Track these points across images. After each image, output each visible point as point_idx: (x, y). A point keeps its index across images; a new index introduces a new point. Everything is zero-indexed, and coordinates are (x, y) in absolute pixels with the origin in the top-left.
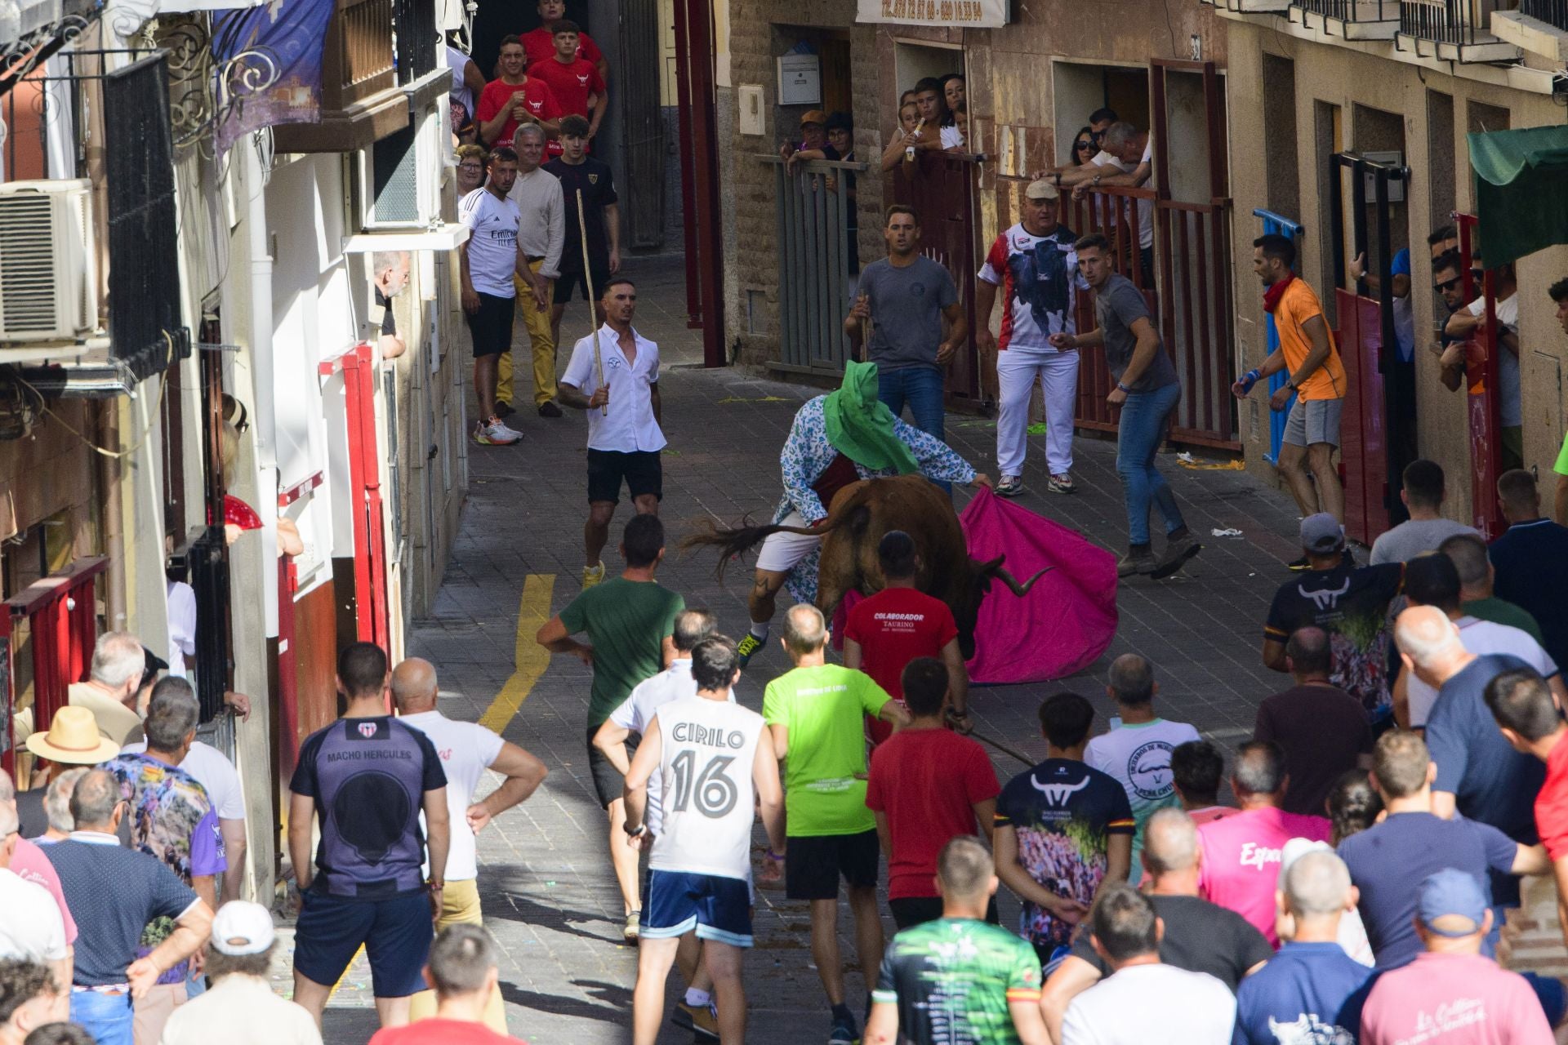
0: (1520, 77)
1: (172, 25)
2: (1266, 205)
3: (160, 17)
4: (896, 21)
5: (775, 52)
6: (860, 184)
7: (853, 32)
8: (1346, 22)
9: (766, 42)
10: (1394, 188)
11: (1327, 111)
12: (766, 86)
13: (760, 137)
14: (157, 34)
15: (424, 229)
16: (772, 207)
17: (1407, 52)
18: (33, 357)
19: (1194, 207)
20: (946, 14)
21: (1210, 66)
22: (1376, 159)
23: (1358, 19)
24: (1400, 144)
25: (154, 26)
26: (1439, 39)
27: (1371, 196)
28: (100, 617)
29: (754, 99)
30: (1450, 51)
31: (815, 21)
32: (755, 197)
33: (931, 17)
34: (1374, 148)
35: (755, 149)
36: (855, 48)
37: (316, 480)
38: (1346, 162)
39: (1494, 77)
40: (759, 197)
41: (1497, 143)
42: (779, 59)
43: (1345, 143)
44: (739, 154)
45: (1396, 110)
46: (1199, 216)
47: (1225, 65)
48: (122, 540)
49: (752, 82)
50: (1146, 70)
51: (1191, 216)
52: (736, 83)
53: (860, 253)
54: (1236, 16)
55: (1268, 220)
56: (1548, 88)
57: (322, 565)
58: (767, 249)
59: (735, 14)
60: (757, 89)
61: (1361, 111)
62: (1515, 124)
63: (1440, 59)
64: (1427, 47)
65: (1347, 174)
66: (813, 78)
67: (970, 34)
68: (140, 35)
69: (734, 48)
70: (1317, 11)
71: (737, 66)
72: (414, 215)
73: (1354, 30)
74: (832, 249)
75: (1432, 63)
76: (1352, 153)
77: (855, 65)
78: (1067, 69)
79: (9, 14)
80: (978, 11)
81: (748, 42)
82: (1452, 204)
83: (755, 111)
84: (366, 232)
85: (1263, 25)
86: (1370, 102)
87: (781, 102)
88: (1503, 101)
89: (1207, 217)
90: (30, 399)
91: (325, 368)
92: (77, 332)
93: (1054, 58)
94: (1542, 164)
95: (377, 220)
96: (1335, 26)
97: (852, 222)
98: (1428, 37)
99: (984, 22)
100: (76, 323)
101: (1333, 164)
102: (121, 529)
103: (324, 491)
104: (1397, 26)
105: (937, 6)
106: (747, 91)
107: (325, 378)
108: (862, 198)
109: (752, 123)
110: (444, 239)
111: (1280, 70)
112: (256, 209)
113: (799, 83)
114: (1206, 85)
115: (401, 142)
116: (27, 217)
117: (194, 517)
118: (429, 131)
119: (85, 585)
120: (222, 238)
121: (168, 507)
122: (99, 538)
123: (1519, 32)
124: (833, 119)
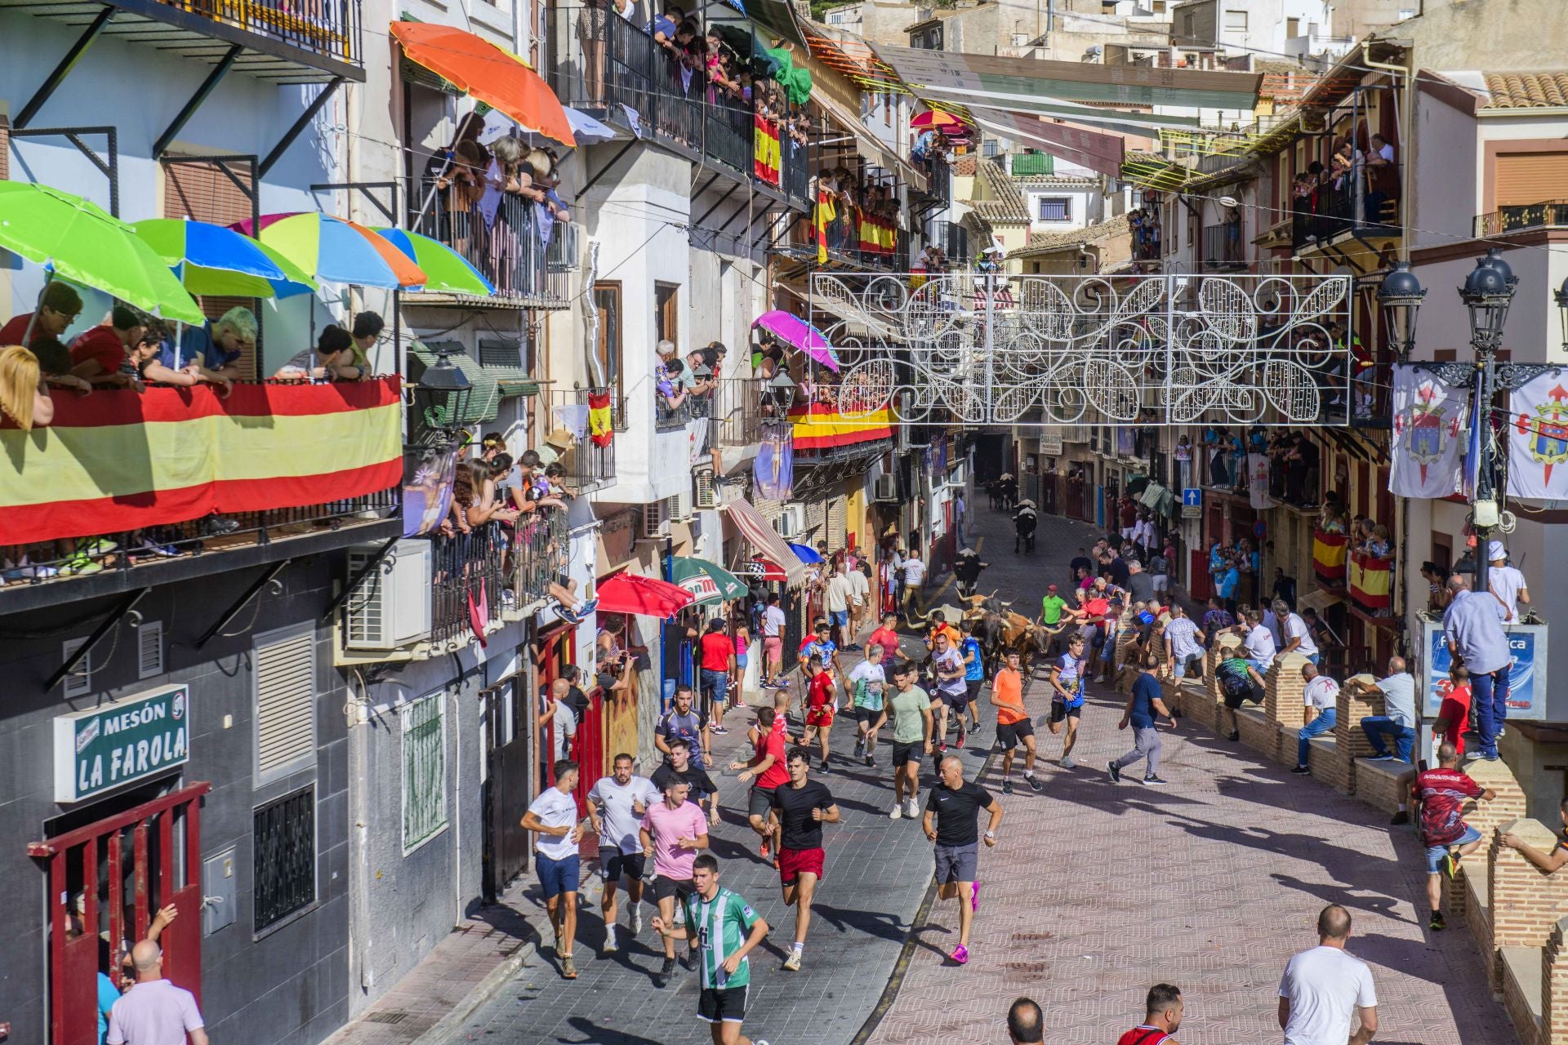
0: (1135, 466)
2: (1099, 484)
4: (1046, 453)
7: (1039, 455)
9: (1026, 456)
10: (1117, 482)
11: (1108, 470)
12: (1026, 463)
13: (1025, 470)
14: (910, 451)
15: (959, 483)
17: (1119, 461)
20: (1053, 453)
22: (1114, 477)
24: (1118, 475)
27: (1113, 483)
28: (897, 542)
30: (1125, 461)
31: (1033, 453)
32: (1024, 479)
33: (1051, 453)
35: (1024, 472)
36: (1039, 457)
37: (940, 521)
38: (1110, 478)
39: (1131, 466)
41: (1130, 476)
43: (1110, 475)
44: (1022, 473)
45: (1117, 470)
47: (1094, 462)
50: (1082, 463)
54: (1096, 456)
55: (1099, 486)
56: (1139, 468)
57: (941, 534)
60: (1024, 463)
61: (1113, 470)
62: (1134, 473)
63: (1123, 463)
67: (1056, 456)
69: (1021, 456)
70: (1106, 454)
72: (958, 481)
73: (1111, 457)
77: (1039, 460)
78: (1070, 461)
80: (1057, 452)
83: (1024, 466)
84: (951, 483)
85: (1099, 456)
87: (1028, 465)
88: (1133, 469)
92: (892, 497)
93: (1068, 460)
94: (1135, 479)
95: (952, 481)
96: (1109, 457)
97: (1038, 484)
98: (1122, 459)
99: (1059, 454)
100: (892, 495)
101: (1108, 478)
102: (901, 528)
103: (942, 522)
104: (1117, 457)
105: (1052, 451)
107: (942, 505)
109: (1023, 468)
110: (963, 484)
111: (1102, 463)
112: (930, 479)
113: (1031, 462)
114: (1091, 465)
115: (955, 469)
116: (885, 479)
117: (916, 526)
118: (961, 467)
119: (895, 536)
120: (923, 482)
121: (911, 525)
122: (898, 528)
123: (1134, 459)
124: (1036, 468)
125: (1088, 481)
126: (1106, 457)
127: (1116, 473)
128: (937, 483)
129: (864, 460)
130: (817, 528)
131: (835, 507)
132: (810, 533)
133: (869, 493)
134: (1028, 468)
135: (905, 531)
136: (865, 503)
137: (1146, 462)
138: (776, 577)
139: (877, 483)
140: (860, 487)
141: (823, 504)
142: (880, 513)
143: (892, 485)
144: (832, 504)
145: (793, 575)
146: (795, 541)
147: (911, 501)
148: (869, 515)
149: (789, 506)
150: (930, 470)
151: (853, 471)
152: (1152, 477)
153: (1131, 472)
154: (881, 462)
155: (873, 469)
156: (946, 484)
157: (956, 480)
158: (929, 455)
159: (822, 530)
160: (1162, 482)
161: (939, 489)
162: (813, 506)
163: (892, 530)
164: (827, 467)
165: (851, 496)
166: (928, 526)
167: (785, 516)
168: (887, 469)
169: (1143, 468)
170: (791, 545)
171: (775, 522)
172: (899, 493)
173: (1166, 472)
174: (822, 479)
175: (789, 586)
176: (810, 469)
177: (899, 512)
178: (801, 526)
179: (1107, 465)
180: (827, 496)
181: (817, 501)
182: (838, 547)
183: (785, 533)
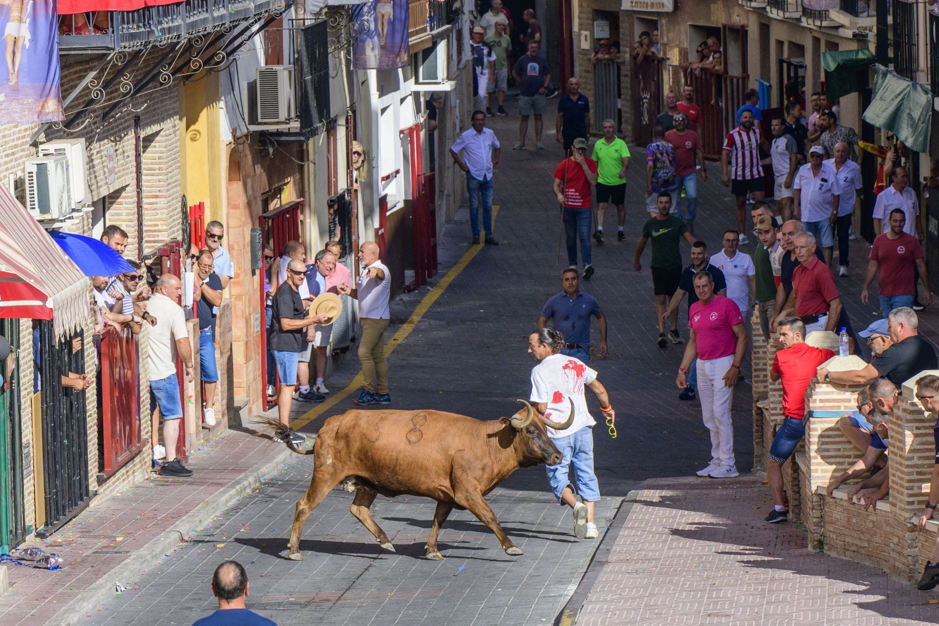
0: (842, 32)
1: (334, 11)
2: (759, 77)
3: (327, 6)
4: (635, 9)
5: (594, 20)
6: (622, 67)
7: (621, 13)
8: (784, 12)
9: (591, 16)
10: (801, 72)
11: (780, 43)
12: (590, 32)
13: (588, 50)
14: (326, 13)
15: (440, 83)
16: (591, 75)
17: (804, 22)
18: (272, 128)
19: (736, 77)
20: (652, 7)
21: (743, 27)
22: (795, 60)
23: (789, 10)
24: (803, 55)
25: (326, 10)
26: (815, 18)
27: (792, 74)
28: (301, 221)
29: (586, 36)
30: (818, 23)
31: (607, 9)
32: (586, 71)
33: (647, 7)
34: (795, 57)
35: (586, 54)
36: (621, 18)
37: (397, 172)
38: (785, 62)
39: (833, 32)
40: (587, 71)
41: (832, 56)
42: (595, 23)
43: (785, 55)
44: (581, 56)
45: (801, 43)
46: (738, 81)
47: (748, 26)
48: (309, 193)
49: (586, 30)
50: (720, 28)
51: (735, 80)
52: (580, 30)
53: (622, 92)
54: (751, 9)
55: (760, 82)
56: (851, 36)
57: (399, 202)
58: (590, 90)
59: (580, 6)
60: (587, 33)
61: (791, 43)
62: (841, 49)
63: (814, 25)
64: (810, 21)
65: (785, 65)
66: (607, 29)
67: (659, 14)
68: (319, 13)
69: (579, 18)
70: (775, 8)
71: (581, 24)
72: (436, 78)
73: (787, 15)
74: (612, 91)
75: (812, 26)
76: (788, 58)
77: (621, 25)
78: (693, 26)
79: (250, 6)
80: (663, 6)
81: (584, 16)
82: (819, 77)
83: (586, 40)
84: (420, 84)
85: (760, 12)
86: (794, 41)
87: (596, 37)
88: (836, 41)
89: (740, 81)
90: (272, 144)
91: (402, 132)
92: (286, 119)
93: (689, 23)
94: (844, 63)
95: (423, 79)
96: (781, 13)
97: (619, 80)
98: (811, 17)
99: (665, 10)
100: (286, 116)
101: (781, 62)
102: (309, 190)
103: (401, 175)
104: (801, 13)
105: (649, 4)
106: (584, 33)
107: (402, 135)
108: (623, 72)
109: (585, 45)
110: (447, 86)
111: (765, 29)
112: (372, 75)
113: (602, 31)
114: (741, 33)
115: (429, 52)
116: (269, 78)
117: (342, 185)
118: (441, 48)
119: (294, 209)
120: (357, 86)
121: (331, 181)
122: (301, 192)
123: (838, 17)
124: (613, 43)
125: (735, 71)
126: (774, 13)
127: (799, 49)
128: (387, 85)
129: (220, 36)
130: (115, 196)
131: (156, 147)
132: (102, 205)
133: (231, 112)
134: (598, 46)
135: (318, 198)
136: (225, 135)
137: (868, 22)
138: (25, 311)
139: (252, 88)
140: (212, 99)
141: (129, 141)
142: (260, 156)
143: (286, 93)
144: (149, 140)
145: (67, 304)
146: (67, 227)
147: (331, 129)
148: (235, 164)
149: (51, 147)
150: (372, 54)
151: (196, 62)
152: (881, 56)
153: (833, 46)
154: (258, 40)
155: (242, 55)
156: (408, 86)
157: (432, 75)
158: (369, 20)
159: (127, 201)
160: (906, 70)
161: (393, 98)
162: (106, 146)
163: (289, 195)
164: (136, 54)
165: (192, 120)
166: (369, 185)
167: (42, 169)
168: (274, 56)
169: (861, 38)
170: (56, 235)
171: (19, 185)
172: (304, 114)
173: (912, 45)
174: (126, 82)
175: (58, 331)
176: (96, 59)
177: (302, 155)
178: (79, 193)
179: (777, 33)
180: (138, 122)
181: (115, 134)
182: (165, 237)
183: (44, 207)
